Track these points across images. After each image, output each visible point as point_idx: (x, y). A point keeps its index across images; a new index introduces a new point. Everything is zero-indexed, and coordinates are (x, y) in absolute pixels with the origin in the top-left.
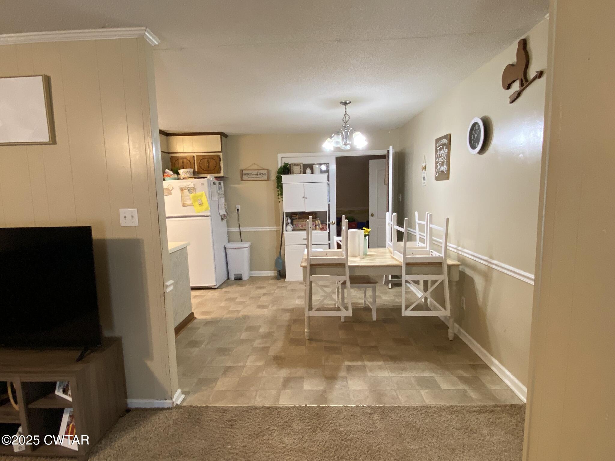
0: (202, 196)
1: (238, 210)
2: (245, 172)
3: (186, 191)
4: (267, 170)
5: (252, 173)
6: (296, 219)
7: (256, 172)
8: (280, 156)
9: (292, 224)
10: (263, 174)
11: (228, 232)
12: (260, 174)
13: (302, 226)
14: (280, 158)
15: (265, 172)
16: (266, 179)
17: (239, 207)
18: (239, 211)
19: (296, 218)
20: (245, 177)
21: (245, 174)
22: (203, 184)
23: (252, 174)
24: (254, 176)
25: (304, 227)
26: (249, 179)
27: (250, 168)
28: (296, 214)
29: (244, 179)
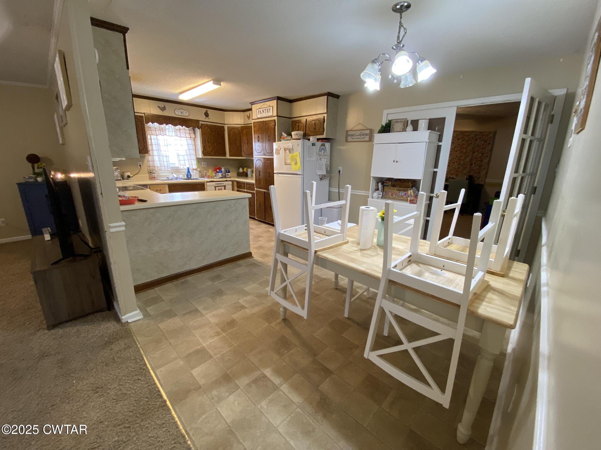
0: (297, 156)
1: (339, 171)
2: (349, 133)
3: (288, 151)
4: (370, 130)
5: (356, 133)
6: (388, 186)
7: (360, 132)
8: (385, 112)
9: (383, 191)
10: (366, 135)
11: (329, 191)
12: (363, 135)
13: (392, 195)
14: (386, 114)
15: (368, 132)
16: (368, 140)
17: (341, 168)
18: (341, 172)
19: (388, 184)
20: (349, 139)
21: (349, 135)
22: (298, 145)
23: (356, 135)
24: (357, 137)
25: (394, 196)
26: (354, 140)
27: (356, 129)
28: (389, 181)
29: (349, 140)
